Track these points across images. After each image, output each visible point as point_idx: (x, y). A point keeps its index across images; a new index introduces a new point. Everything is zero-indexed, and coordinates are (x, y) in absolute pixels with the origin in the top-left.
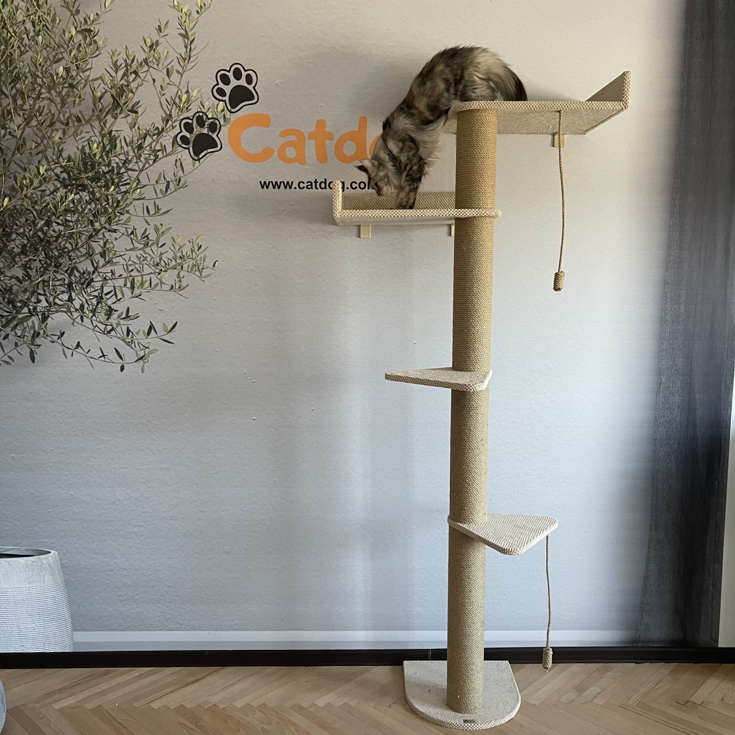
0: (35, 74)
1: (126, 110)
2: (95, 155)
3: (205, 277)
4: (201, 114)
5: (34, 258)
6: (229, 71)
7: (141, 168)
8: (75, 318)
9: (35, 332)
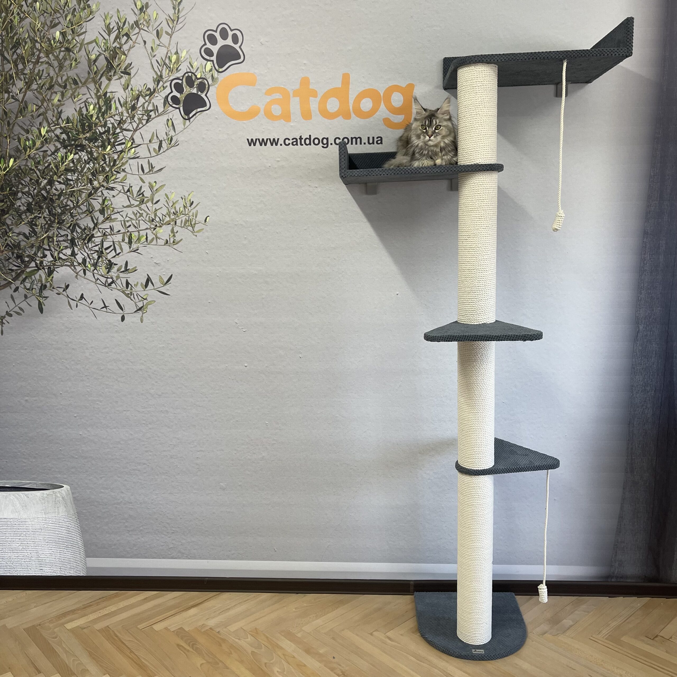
0: (34, 39)
1: (119, 72)
2: (92, 116)
3: (198, 232)
4: (190, 74)
5: (38, 215)
6: (216, 31)
7: (135, 128)
8: (78, 271)
9: (42, 284)
